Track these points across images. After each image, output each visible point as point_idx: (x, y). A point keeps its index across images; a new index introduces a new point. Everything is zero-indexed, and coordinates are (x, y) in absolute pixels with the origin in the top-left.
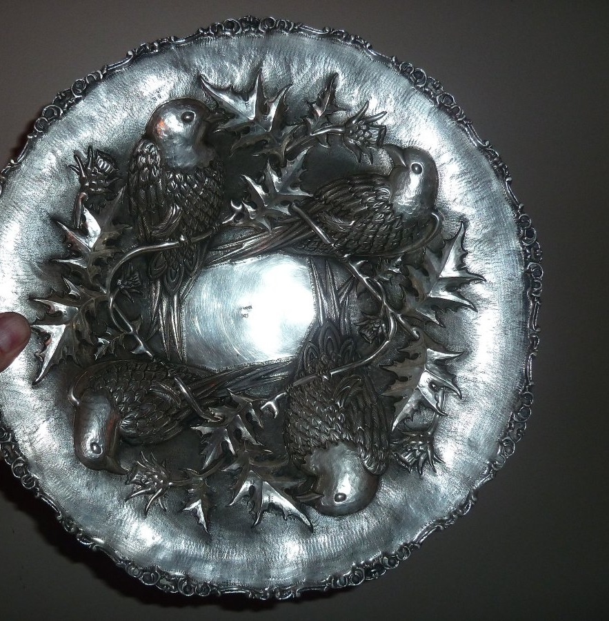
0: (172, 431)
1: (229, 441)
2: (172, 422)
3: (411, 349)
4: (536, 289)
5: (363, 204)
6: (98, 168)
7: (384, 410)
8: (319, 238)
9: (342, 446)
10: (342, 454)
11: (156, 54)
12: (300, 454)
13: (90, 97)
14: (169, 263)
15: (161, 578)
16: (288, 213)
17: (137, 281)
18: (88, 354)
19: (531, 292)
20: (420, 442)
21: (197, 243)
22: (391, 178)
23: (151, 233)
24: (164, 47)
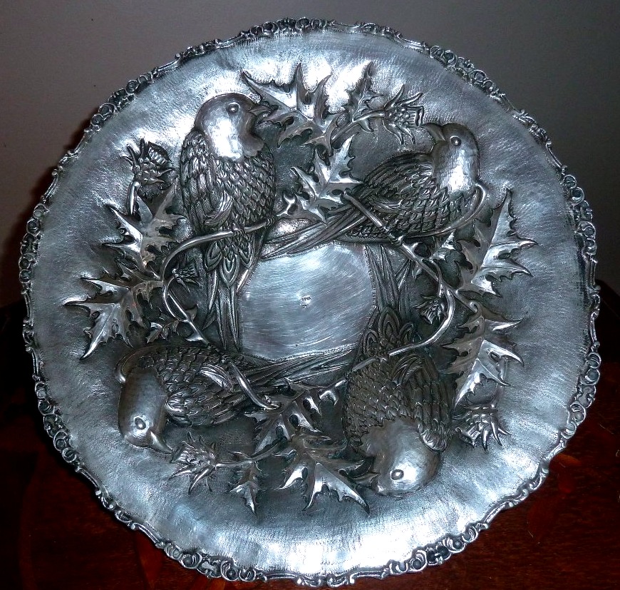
0: (224, 416)
1: (283, 427)
2: (224, 405)
3: (470, 325)
4: (590, 248)
5: (409, 182)
6: (150, 159)
7: (445, 387)
8: (371, 222)
9: (399, 423)
10: (400, 429)
11: (203, 55)
12: (357, 436)
13: (142, 94)
14: (223, 253)
15: (203, 562)
16: (340, 202)
17: (192, 271)
18: (139, 337)
19: (585, 251)
20: (483, 415)
21: (251, 233)
22: (434, 154)
23: (204, 222)
24: (210, 49)
